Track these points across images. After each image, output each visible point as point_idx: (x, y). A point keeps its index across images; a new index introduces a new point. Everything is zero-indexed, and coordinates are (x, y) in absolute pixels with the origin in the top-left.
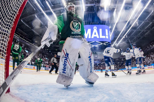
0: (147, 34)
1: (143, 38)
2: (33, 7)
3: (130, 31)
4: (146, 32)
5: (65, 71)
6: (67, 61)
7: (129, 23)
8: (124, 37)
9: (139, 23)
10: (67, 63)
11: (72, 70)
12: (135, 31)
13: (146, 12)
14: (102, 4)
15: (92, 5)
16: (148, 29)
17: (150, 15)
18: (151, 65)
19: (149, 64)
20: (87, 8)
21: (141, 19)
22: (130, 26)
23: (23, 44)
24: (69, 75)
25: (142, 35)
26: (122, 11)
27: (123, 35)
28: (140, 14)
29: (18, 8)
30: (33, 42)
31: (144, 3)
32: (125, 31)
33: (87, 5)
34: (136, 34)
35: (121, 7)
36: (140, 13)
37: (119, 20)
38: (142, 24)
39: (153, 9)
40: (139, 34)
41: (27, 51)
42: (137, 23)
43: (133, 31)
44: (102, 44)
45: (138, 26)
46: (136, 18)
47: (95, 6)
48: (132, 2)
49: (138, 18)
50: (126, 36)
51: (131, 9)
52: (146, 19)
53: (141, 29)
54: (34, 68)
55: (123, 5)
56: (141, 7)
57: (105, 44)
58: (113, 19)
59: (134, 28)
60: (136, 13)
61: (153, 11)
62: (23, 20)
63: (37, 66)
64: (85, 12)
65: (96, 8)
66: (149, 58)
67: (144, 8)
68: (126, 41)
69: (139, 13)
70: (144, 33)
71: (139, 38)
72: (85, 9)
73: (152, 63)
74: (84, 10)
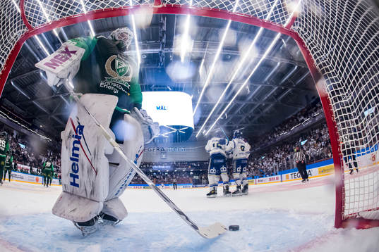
0: (267, 109)
1: (259, 120)
2: (35, 55)
3: (232, 104)
4: (266, 106)
5: (77, 177)
6: (78, 146)
7: (231, 87)
8: (220, 117)
9: (252, 88)
10: (80, 152)
11: (94, 173)
12: (244, 104)
13: (267, 66)
14: (177, 49)
15: (156, 51)
16: (270, 100)
17: (274, 70)
18: (276, 174)
19: (273, 171)
20: (145, 57)
21: (255, 79)
22: (234, 93)
23: (15, 133)
24: (89, 190)
25: (257, 112)
26: (216, 62)
27: (219, 113)
28: (252, 70)
29: (5, 57)
30: (34, 127)
31: (261, 47)
32: (222, 105)
33: (145, 51)
34: (245, 110)
35: (214, 54)
36: (254, 67)
37: (211, 80)
38: (259, 90)
39: (279, 59)
40: (252, 110)
41: (22, 146)
42: (247, 87)
43: (239, 105)
44: (176, 130)
45: (249, 95)
46: (245, 77)
47: (161, 52)
48: (237, 45)
49: (250, 77)
50: (224, 114)
51: (236, 60)
52: (266, 79)
53: (255, 100)
54: (37, 180)
55: (219, 50)
56: (256, 55)
57: (183, 131)
58: (199, 81)
59: (242, 98)
60: (244, 67)
61: (279, 64)
62: (14, 82)
63: (45, 177)
64: (141, 66)
65: (163, 57)
66: (271, 160)
67: (261, 57)
68: (225, 125)
69: (251, 68)
70: (261, 108)
71: (250, 119)
72: (142, 59)
73: (277, 170)
74: (140, 62)
